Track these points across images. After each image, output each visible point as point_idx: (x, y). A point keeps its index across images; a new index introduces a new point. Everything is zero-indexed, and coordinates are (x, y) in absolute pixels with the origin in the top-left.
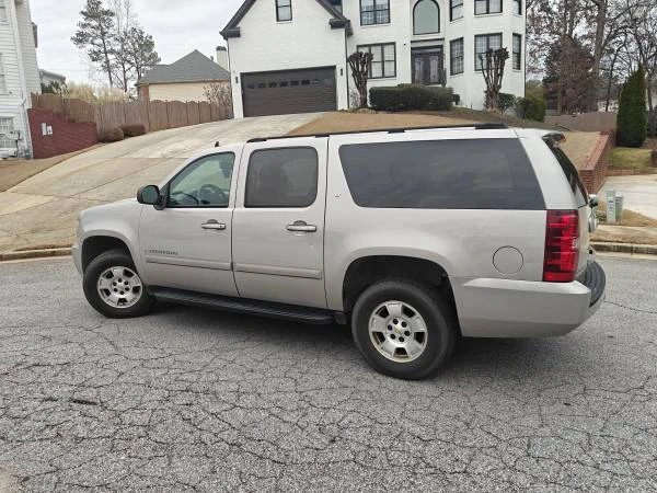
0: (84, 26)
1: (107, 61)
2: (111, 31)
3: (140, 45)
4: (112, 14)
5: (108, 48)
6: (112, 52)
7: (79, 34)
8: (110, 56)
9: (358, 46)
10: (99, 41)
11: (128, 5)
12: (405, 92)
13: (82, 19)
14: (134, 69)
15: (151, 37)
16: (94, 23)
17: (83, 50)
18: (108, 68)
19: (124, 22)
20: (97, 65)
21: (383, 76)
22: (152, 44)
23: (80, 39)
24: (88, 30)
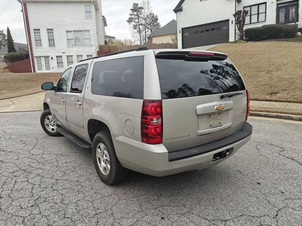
0: (131, 15)
1: (140, 28)
2: (141, 16)
3: (153, 20)
4: (142, 8)
5: (140, 23)
6: (142, 24)
7: (130, 19)
8: (141, 26)
9: (244, 7)
10: (137, 21)
11: (148, 3)
12: (265, 29)
13: (131, 12)
14: (150, 31)
15: (157, 16)
16: (135, 13)
17: (130, 25)
18: (140, 32)
19: (146, 11)
20: (136, 31)
21: (251, 23)
22: (157, 19)
23: (130, 21)
24: (133, 16)
